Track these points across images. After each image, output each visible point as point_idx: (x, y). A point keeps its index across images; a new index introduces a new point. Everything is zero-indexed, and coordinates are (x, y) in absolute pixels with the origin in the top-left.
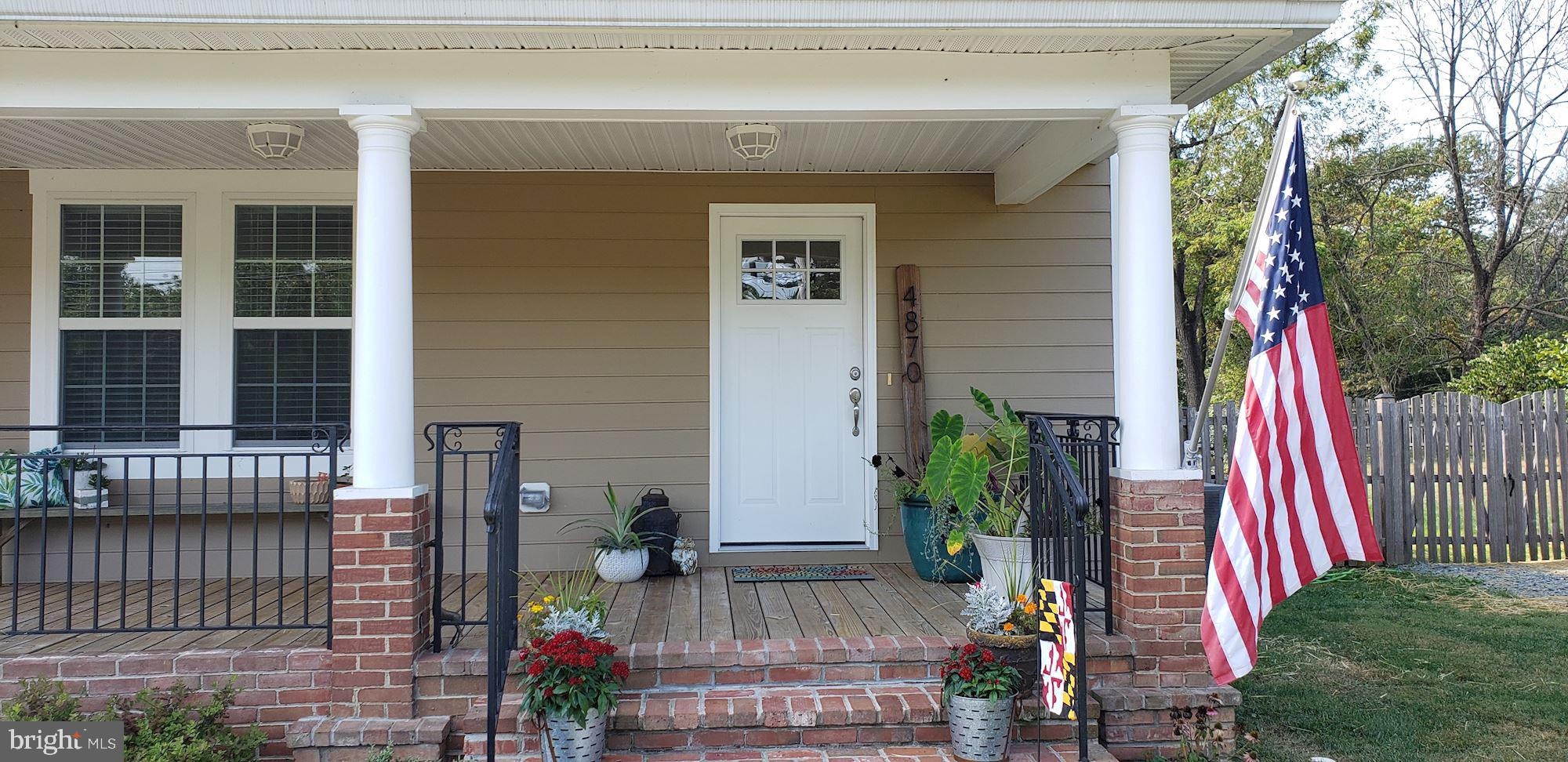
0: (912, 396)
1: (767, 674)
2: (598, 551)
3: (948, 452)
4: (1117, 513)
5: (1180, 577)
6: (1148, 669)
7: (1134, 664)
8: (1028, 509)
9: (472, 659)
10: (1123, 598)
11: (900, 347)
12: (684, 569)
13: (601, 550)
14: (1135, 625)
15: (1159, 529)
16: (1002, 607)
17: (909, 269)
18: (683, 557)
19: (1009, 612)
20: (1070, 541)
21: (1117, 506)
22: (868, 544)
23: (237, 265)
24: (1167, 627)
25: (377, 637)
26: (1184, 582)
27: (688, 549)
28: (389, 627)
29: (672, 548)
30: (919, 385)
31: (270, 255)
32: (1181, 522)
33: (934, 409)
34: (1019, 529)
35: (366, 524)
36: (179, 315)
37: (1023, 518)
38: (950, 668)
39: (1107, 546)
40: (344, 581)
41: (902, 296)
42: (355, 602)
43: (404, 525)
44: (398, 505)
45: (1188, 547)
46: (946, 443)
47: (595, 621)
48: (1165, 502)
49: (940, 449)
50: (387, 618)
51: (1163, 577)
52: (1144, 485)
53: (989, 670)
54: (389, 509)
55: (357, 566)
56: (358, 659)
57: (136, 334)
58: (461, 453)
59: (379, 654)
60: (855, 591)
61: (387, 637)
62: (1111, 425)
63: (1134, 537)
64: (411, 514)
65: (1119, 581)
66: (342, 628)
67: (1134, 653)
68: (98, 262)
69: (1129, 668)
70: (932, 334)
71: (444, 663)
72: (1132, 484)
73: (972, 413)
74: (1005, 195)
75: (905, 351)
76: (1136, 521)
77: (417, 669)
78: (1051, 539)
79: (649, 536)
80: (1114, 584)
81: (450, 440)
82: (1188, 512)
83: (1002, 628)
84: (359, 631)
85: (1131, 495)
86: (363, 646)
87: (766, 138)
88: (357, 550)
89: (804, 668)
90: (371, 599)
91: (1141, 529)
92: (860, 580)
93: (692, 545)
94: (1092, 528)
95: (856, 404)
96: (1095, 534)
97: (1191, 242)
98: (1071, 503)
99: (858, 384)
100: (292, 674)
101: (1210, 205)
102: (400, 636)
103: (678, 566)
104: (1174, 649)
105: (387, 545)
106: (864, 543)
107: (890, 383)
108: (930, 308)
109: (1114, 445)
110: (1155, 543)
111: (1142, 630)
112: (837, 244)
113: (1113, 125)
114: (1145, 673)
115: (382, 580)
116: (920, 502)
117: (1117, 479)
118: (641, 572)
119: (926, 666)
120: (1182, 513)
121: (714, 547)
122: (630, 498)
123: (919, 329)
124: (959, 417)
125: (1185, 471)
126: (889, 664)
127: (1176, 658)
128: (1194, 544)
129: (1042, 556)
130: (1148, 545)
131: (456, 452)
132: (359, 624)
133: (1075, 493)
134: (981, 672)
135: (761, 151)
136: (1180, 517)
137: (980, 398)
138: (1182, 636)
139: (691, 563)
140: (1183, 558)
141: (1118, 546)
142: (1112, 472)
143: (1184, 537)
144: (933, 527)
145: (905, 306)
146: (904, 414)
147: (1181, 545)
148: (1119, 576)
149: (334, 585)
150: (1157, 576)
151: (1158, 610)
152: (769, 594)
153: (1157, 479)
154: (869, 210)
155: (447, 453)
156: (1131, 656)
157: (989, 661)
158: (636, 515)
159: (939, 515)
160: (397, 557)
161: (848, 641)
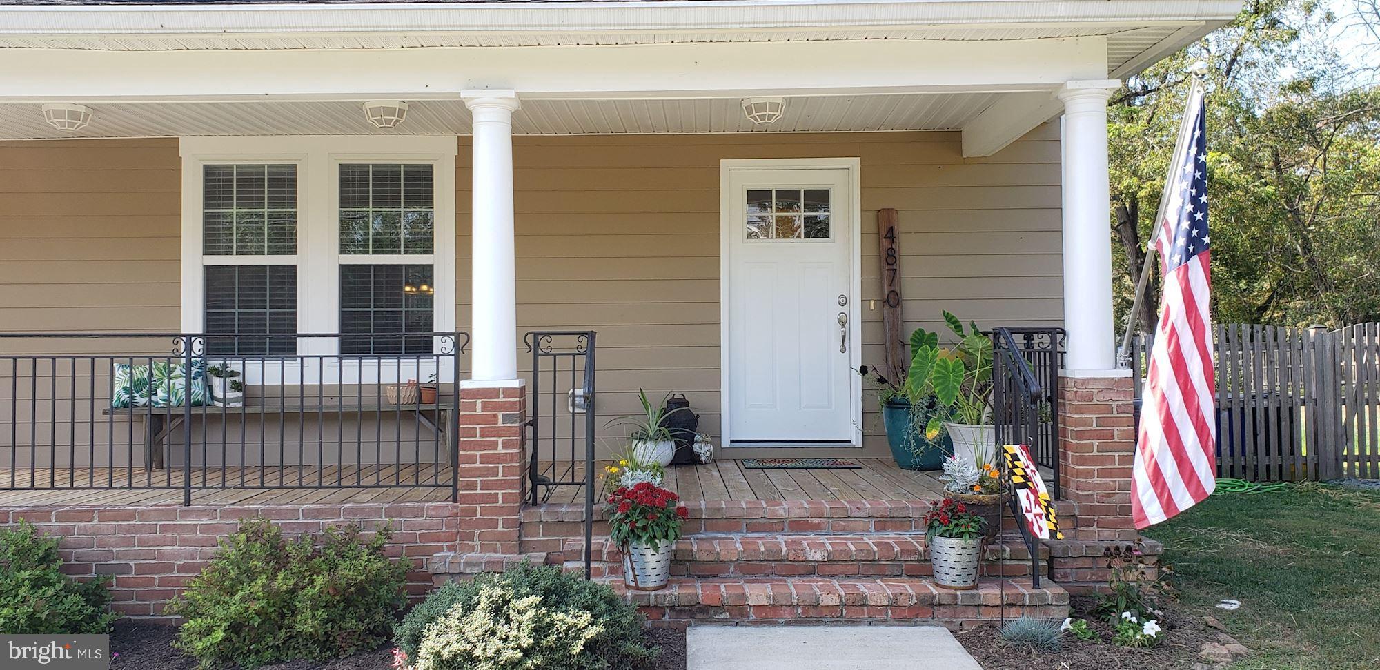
0: (892, 319)
1: (786, 524)
2: (635, 443)
3: (927, 358)
4: (1064, 405)
5: (1113, 454)
6: (1088, 526)
7: (1077, 522)
8: (992, 403)
9: (563, 509)
10: (1068, 472)
11: (881, 278)
12: (703, 458)
13: (637, 441)
14: (1077, 492)
15: (1097, 416)
16: (972, 474)
17: (889, 211)
18: (702, 449)
19: (978, 477)
20: (1026, 427)
21: (1064, 399)
22: (854, 443)
23: (340, 212)
24: (1104, 493)
25: (493, 492)
26: (1117, 458)
27: (706, 443)
28: (502, 484)
29: (693, 442)
30: (898, 310)
31: (367, 205)
32: (1115, 410)
33: (912, 329)
34: (984, 419)
35: (484, 406)
36: (295, 253)
37: (988, 409)
38: (932, 516)
39: (1056, 432)
40: (468, 450)
41: (883, 234)
42: (476, 465)
43: (513, 407)
44: (508, 392)
45: (1121, 430)
46: (926, 351)
47: (658, 479)
48: (1102, 395)
49: (920, 356)
50: (500, 477)
51: (1100, 454)
52: (1085, 381)
53: (962, 518)
54: (501, 396)
55: (478, 438)
56: (479, 509)
57: (263, 268)
58: (552, 354)
59: (494, 505)
60: (846, 475)
61: (500, 492)
62: (1060, 337)
63: (1077, 423)
64: (518, 399)
65: (1065, 458)
66: (467, 485)
67: (1077, 513)
68: (231, 210)
69: (1073, 525)
70: (909, 267)
71: (542, 513)
72: (1076, 380)
73: (944, 332)
74: (971, 148)
75: (886, 282)
76: (1079, 410)
77: (523, 516)
78: (1011, 426)
79: (675, 431)
80: (1061, 462)
81: (544, 343)
82: (1120, 403)
83: (972, 490)
84: (479, 488)
85: (1075, 389)
86: (482, 499)
87: (775, 107)
88: (478, 426)
89: (815, 521)
90: (488, 463)
91: (1083, 416)
92: (849, 468)
93: (709, 439)
94: (1044, 419)
95: (843, 326)
96: (1047, 423)
97: (1143, 186)
98: (1027, 392)
99: (845, 309)
100: (429, 520)
101: (1161, 151)
102: (510, 491)
103: (698, 456)
104: (1109, 511)
105: (500, 423)
106: (850, 442)
107: (872, 308)
108: (907, 245)
109: (1063, 353)
110: (1094, 427)
111: (1083, 495)
112: (828, 191)
113: (1061, 96)
114: (1085, 529)
115: (496, 449)
116: (900, 404)
117: (1063, 378)
118: (670, 461)
119: (911, 521)
120: (1116, 403)
121: (725, 443)
122: (658, 401)
123: (897, 262)
124: (934, 334)
125: (1118, 370)
126: (882, 519)
127: (1111, 518)
128: (1125, 428)
129: (1003, 435)
130: (1089, 429)
131: (548, 354)
132: (479, 482)
133: (1030, 383)
134: (956, 519)
135: (770, 117)
136: (1114, 406)
137: (950, 319)
138: (1115, 501)
139: (708, 454)
140: (1116, 439)
141: (1064, 430)
142: (1060, 373)
143: (1117, 423)
144: (911, 424)
145: (886, 243)
146: (885, 332)
147: (1115, 429)
148: (1065, 454)
149: (461, 453)
150: (1095, 453)
151: (1097, 480)
152: (775, 476)
153: (1096, 377)
154: (855, 163)
155: (540, 355)
156: (1074, 515)
157: (962, 511)
158: (663, 415)
159: (916, 414)
160: (507, 431)
161: (848, 502)
